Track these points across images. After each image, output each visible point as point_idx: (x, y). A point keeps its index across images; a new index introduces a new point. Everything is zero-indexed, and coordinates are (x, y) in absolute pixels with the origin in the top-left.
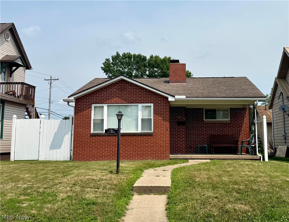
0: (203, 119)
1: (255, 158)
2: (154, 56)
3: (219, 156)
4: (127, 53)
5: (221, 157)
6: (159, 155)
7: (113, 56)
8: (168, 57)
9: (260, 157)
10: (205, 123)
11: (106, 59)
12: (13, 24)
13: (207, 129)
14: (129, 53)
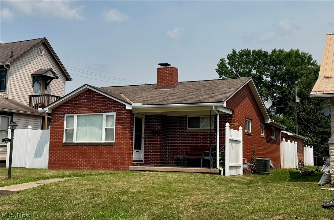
0: (186, 128)
1: (213, 172)
2: (277, 49)
3: (176, 169)
4: (245, 50)
5: (178, 169)
6: (119, 166)
7: (229, 55)
8: (295, 49)
9: (220, 171)
10: (188, 133)
11: (220, 59)
12: (45, 39)
13: (190, 139)
14: (248, 49)
